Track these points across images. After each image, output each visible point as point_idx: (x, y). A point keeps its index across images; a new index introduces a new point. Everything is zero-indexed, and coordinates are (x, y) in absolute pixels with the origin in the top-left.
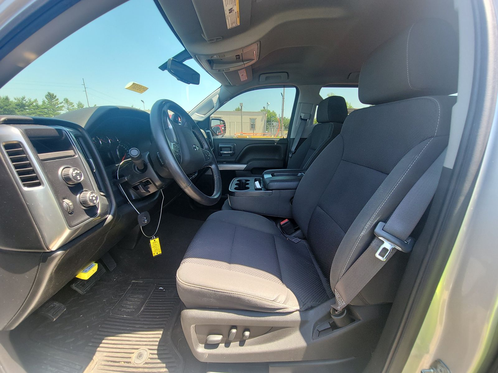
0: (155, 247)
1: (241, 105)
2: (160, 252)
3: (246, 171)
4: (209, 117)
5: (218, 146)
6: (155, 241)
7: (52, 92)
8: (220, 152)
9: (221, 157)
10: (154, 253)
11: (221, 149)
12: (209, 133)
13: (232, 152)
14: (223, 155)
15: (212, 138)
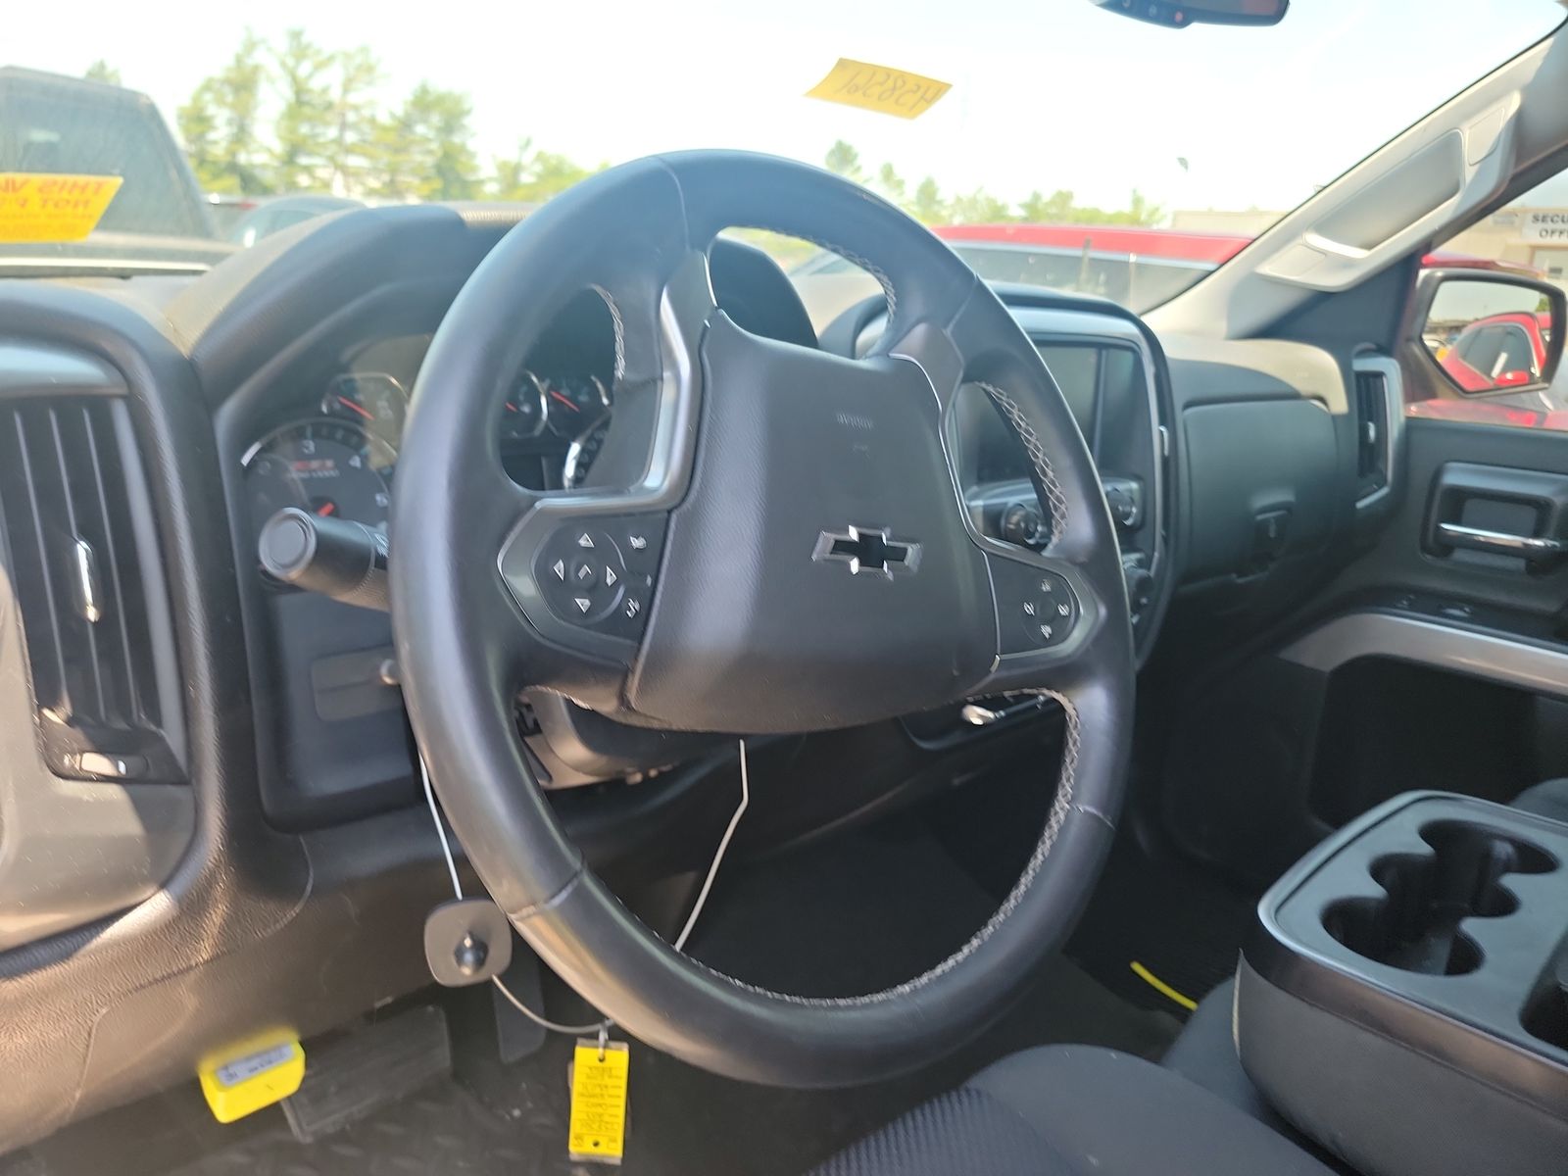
0: (595, 1100)
2: (612, 1149)
4: (1408, 263)
5: (1438, 474)
6: (602, 1060)
7: (847, 141)
8: (1439, 528)
9: (1441, 563)
10: (579, 1137)
11: (1458, 504)
12: (1379, 375)
13: (1550, 543)
14: (1460, 555)
15: (1398, 411)
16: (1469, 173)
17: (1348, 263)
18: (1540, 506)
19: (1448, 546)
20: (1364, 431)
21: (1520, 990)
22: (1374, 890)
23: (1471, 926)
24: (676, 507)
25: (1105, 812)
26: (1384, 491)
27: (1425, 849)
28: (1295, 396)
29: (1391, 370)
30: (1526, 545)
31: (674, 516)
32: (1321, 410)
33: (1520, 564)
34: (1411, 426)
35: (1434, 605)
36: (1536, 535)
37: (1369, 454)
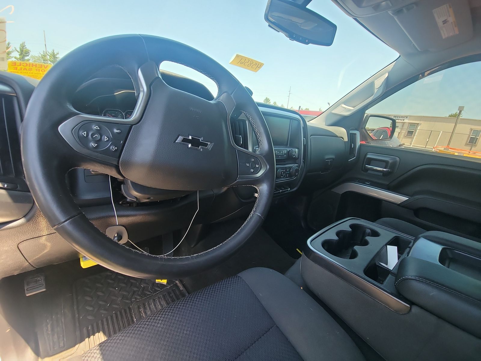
1: (461, 109)
3: (403, 207)
5: (366, 155)
8: (365, 166)
9: (365, 173)
11: (370, 161)
12: (355, 134)
13: (388, 170)
14: (369, 172)
15: (358, 142)
16: (376, 91)
17: (349, 110)
18: (387, 162)
19: (367, 170)
20: (351, 146)
21: (365, 264)
22: (335, 238)
23: (356, 248)
24: (135, 124)
25: (262, 215)
26: (355, 158)
27: (350, 230)
28: (337, 136)
29: (358, 133)
30: (383, 170)
31: (133, 126)
32: (342, 140)
33: (382, 174)
34: (361, 145)
35: (363, 182)
36: (385, 169)
37: (352, 150)
